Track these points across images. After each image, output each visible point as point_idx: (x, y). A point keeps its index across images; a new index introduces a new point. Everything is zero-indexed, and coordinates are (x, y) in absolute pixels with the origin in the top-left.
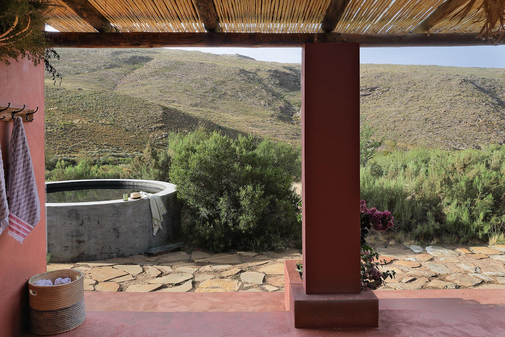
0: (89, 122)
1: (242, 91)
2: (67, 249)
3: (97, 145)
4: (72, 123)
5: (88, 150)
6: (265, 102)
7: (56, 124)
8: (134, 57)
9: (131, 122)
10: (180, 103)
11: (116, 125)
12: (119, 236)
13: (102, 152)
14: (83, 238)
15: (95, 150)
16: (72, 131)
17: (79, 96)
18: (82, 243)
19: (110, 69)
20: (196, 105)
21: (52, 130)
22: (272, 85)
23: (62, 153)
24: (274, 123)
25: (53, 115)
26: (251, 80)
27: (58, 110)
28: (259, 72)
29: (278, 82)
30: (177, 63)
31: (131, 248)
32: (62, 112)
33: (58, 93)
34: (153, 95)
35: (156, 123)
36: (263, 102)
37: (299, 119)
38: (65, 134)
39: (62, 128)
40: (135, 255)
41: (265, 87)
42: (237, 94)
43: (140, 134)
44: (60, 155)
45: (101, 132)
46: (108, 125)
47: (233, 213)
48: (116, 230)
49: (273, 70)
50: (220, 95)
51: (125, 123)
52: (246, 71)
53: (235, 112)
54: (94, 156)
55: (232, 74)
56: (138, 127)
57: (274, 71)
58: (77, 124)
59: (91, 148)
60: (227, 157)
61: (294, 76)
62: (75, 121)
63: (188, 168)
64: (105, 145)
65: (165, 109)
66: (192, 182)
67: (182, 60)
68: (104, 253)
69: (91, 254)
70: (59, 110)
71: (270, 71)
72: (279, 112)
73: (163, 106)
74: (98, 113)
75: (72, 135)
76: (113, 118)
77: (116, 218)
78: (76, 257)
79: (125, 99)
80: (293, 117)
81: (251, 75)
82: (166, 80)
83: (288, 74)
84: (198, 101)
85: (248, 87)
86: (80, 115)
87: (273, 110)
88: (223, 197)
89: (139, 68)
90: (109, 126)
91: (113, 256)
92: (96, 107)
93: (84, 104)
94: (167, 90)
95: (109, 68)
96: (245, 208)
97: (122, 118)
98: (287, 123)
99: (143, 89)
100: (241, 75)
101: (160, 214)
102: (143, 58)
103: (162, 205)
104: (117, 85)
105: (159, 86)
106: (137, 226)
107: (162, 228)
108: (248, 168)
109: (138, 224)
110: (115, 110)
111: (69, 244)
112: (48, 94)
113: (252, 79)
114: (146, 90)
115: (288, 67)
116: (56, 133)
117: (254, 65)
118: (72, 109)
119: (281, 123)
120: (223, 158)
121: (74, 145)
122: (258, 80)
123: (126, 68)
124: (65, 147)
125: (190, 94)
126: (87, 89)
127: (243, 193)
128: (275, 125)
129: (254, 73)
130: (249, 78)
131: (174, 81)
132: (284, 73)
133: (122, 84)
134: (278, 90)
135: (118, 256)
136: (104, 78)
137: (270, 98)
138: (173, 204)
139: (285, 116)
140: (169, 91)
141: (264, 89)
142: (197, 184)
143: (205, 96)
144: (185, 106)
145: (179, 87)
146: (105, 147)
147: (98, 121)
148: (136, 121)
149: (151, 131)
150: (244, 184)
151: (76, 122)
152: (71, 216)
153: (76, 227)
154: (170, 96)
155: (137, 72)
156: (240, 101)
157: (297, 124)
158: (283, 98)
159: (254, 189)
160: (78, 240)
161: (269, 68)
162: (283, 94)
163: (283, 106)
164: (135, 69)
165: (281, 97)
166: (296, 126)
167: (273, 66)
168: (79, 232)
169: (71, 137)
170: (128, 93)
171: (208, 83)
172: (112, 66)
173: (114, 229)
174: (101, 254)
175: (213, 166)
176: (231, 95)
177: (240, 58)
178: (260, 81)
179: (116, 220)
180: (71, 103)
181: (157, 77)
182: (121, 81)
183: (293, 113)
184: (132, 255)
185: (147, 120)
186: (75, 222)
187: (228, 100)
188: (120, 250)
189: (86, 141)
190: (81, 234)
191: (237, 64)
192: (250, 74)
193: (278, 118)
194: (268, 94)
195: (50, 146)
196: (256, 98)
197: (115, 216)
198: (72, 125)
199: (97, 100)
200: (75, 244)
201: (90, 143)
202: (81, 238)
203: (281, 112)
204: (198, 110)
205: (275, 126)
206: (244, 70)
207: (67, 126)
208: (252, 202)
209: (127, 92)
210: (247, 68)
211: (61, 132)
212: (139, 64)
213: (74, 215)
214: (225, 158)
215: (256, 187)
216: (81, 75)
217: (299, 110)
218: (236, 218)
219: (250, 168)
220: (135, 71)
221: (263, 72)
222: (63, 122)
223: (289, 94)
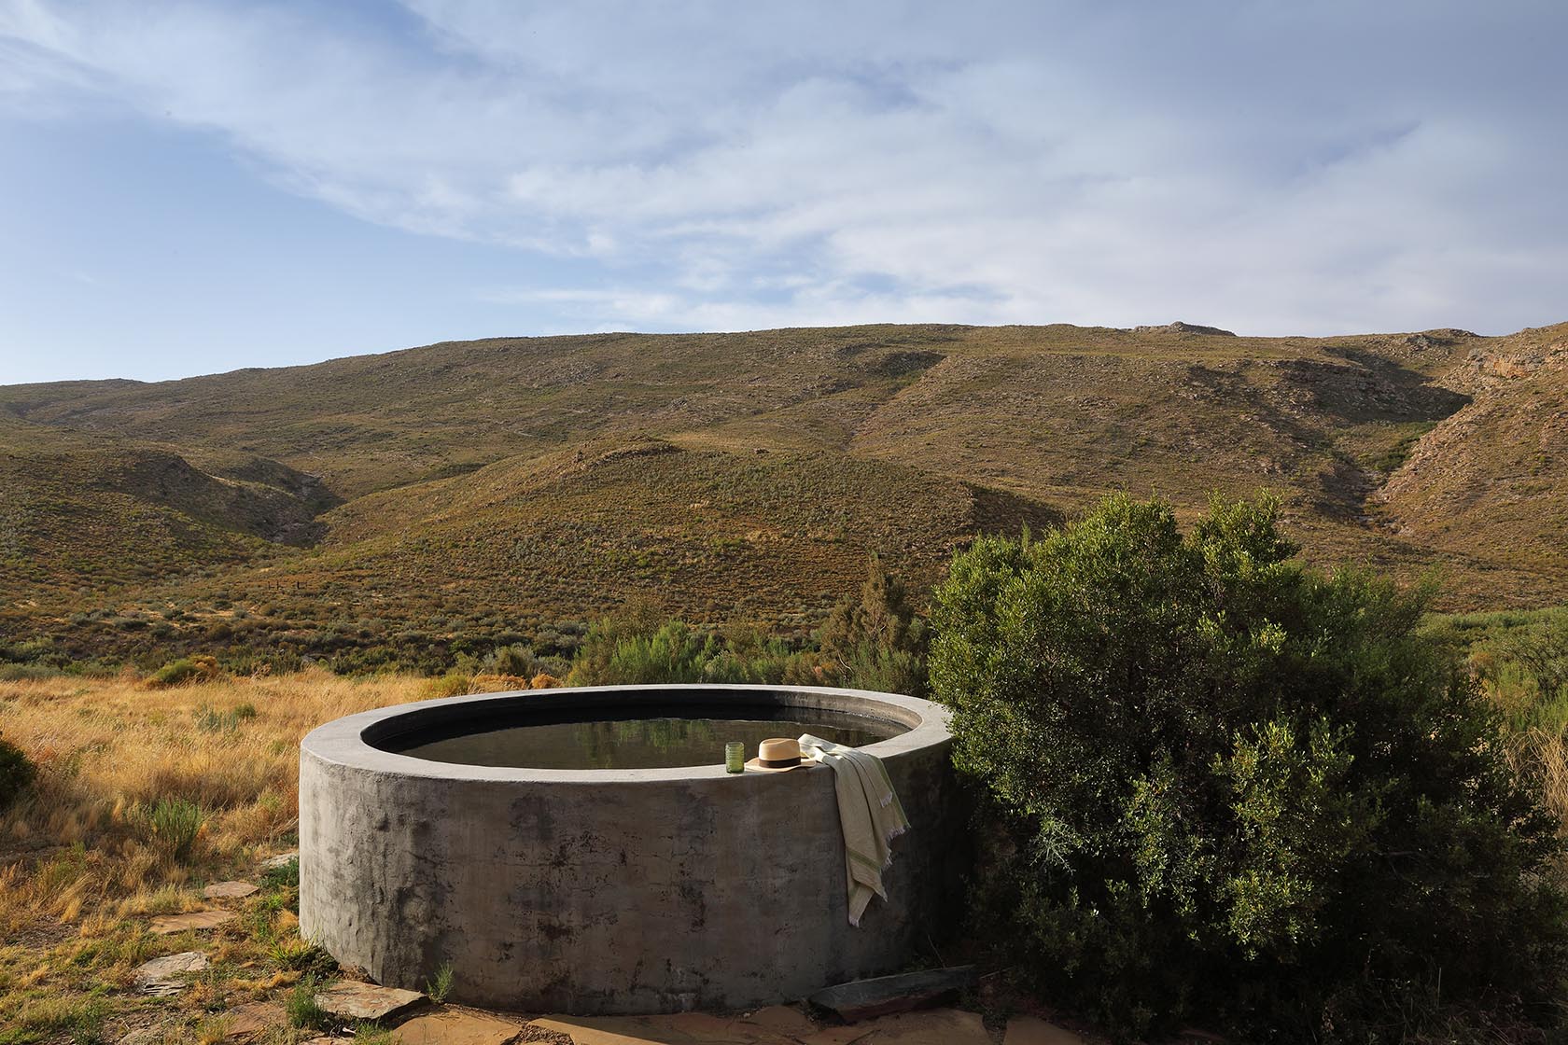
0: (785, 536)
1: (1200, 430)
2: (508, 957)
3: (803, 597)
4: (743, 541)
5: (780, 612)
6: (1273, 462)
7: (705, 544)
8: (896, 357)
9: (890, 533)
10: (1022, 477)
11: (850, 543)
12: (702, 922)
13: (817, 617)
14: (563, 917)
15: (798, 610)
16: (743, 562)
17: (760, 469)
18: (563, 938)
19: (834, 395)
20: (1066, 480)
21: (696, 560)
22: (1293, 408)
23: (718, 619)
24: (1304, 525)
25: (700, 521)
26: (1225, 397)
27: (710, 507)
28: (1249, 370)
29: (1309, 396)
30: (1009, 362)
31: (755, 974)
32: (719, 514)
33: (711, 464)
34: (947, 456)
35: (957, 533)
36: (1264, 463)
37: (1386, 511)
38: (726, 569)
39: (718, 555)
40: (768, 1005)
41: (1271, 415)
42: (1185, 440)
43: (914, 566)
44: (713, 625)
45: (814, 562)
46: (830, 542)
47: (1196, 857)
48: (691, 893)
49: (1294, 360)
50: (1134, 447)
51: (873, 536)
52: (1208, 370)
53: (1181, 496)
54: (797, 627)
55: (1168, 383)
56: (909, 545)
57: (1296, 363)
58: (755, 543)
59: (789, 605)
60: (1166, 591)
61: (1363, 375)
62: (749, 534)
63: (993, 637)
64: (824, 597)
65: (979, 492)
66: (1008, 700)
67: (1024, 354)
68: (645, 987)
69: (595, 986)
70: (712, 508)
71: (1282, 364)
72: (1317, 491)
73: (973, 487)
74: (807, 513)
75: (742, 572)
76: (842, 524)
77: (690, 842)
78: (541, 991)
79: (874, 472)
80: (1365, 505)
81: (1226, 382)
82: (982, 413)
83: (1341, 371)
84: (1072, 469)
85: (1216, 418)
86: (762, 518)
87: (1300, 486)
88: (1148, 773)
89: (909, 384)
90: (833, 546)
91: (681, 1001)
92: (801, 497)
93: (772, 489)
94: (984, 441)
95: (834, 391)
96: (1258, 833)
97: (867, 523)
98: (1346, 523)
99: (922, 441)
100: (1195, 384)
101: (880, 832)
102: (918, 357)
103: (889, 796)
104: (853, 434)
105: (963, 431)
106: (778, 883)
107: (885, 896)
108: (1271, 636)
109: (782, 872)
110: (849, 503)
111: (515, 935)
112: (688, 470)
113: (1227, 394)
114: (929, 444)
115: (1342, 349)
116: (706, 568)
117: (1232, 352)
118: (744, 503)
119: (1325, 523)
120: (1148, 593)
121: (747, 598)
122: (1248, 395)
123: (875, 387)
124: (725, 603)
125: (1048, 448)
126: (780, 450)
127: (1247, 760)
128: (1308, 530)
129: (1234, 375)
130: (1219, 390)
131: (1002, 415)
132: (1329, 367)
133: (865, 432)
134: (1311, 422)
135: (699, 1006)
136: (820, 419)
137: (1288, 449)
138: (938, 791)
139: (1338, 502)
140: (991, 444)
141: (1267, 421)
142: (1029, 712)
143: (1091, 452)
144: (1034, 484)
145: (1017, 431)
146: (824, 602)
147: (806, 534)
148: (902, 531)
149: (943, 557)
150: (1249, 713)
151: (752, 536)
152: (523, 825)
153: (539, 868)
154: (992, 457)
155: (903, 396)
156: (1196, 461)
157: (1379, 526)
158: (1329, 446)
159: (1302, 743)
160: (547, 923)
161: (1280, 357)
162: (1330, 432)
163: (1331, 471)
164: (897, 389)
165: (1323, 443)
166: (1374, 534)
167: (1292, 349)
168: (549, 892)
169: (741, 578)
170: (882, 455)
171: (1099, 414)
172: (841, 386)
173: (683, 889)
174: (633, 988)
175: (1106, 629)
176: (1166, 447)
177: (1188, 334)
178: (1255, 396)
179: (692, 852)
180: (740, 488)
181: (956, 407)
182: (864, 423)
183: (1364, 491)
184: (756, 1005)
185: (933, 527)
186: (537, 851)
187: (1158, 459)
188: (706, 982)
189: (776, 587)
190: (558, 901)
191: (1181, 353)
192: (1222, 378)
193: (1315, 508)
194: (1279, 437)
195: (691, 602)
196: (1244, 449)
197: (687, 833)
198: (744, 546)
199: (804, 478)
200: (537, 938)
201: (787, 591)
202: (558, 917)
203: (1323, 490)
204: (1074, 495)
205: (1305, 533)
206: (1203, 368)
207: (732, 548)
208: (1292, 806)
209: (878, 453)
210: (1213, 361)
211: (716, 565)
212: (907, 374)
213: (533, 820)
214: (1156, 592)
215: (1313, 733)
216: (765, 416)
217: (1385, 481)
218: (1215, 880)
219: (1280, 636)
220: (899, 394)
221: (1263, 368)
222: (722, 540)
223: (1348, 433)
